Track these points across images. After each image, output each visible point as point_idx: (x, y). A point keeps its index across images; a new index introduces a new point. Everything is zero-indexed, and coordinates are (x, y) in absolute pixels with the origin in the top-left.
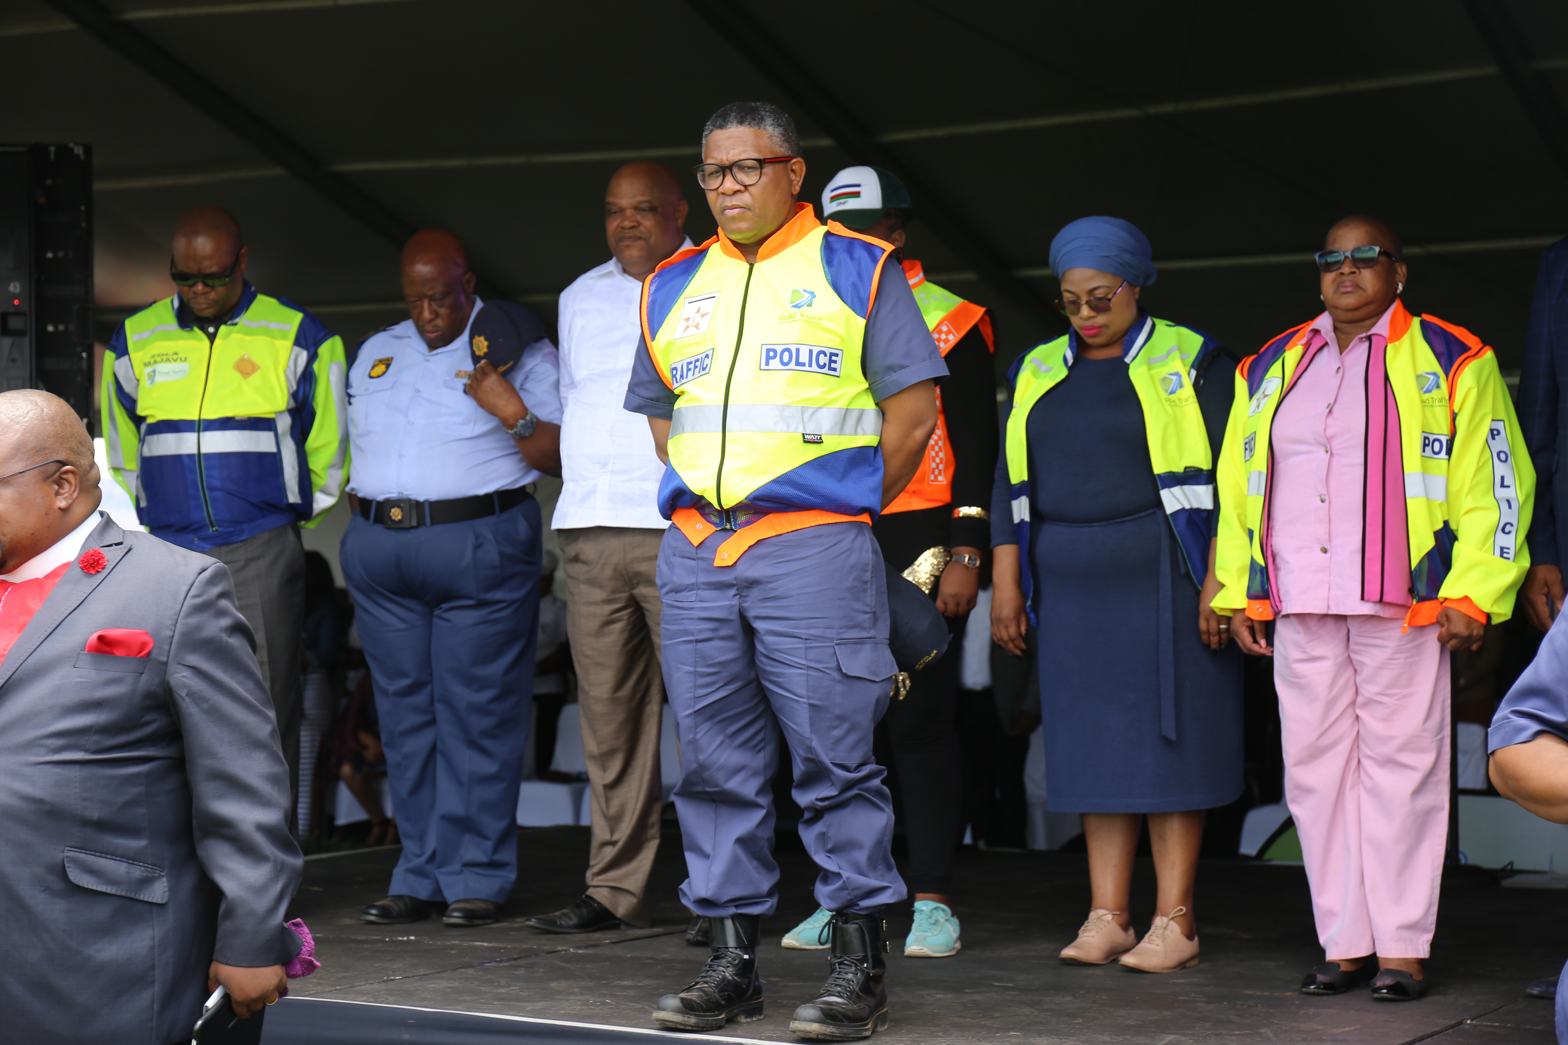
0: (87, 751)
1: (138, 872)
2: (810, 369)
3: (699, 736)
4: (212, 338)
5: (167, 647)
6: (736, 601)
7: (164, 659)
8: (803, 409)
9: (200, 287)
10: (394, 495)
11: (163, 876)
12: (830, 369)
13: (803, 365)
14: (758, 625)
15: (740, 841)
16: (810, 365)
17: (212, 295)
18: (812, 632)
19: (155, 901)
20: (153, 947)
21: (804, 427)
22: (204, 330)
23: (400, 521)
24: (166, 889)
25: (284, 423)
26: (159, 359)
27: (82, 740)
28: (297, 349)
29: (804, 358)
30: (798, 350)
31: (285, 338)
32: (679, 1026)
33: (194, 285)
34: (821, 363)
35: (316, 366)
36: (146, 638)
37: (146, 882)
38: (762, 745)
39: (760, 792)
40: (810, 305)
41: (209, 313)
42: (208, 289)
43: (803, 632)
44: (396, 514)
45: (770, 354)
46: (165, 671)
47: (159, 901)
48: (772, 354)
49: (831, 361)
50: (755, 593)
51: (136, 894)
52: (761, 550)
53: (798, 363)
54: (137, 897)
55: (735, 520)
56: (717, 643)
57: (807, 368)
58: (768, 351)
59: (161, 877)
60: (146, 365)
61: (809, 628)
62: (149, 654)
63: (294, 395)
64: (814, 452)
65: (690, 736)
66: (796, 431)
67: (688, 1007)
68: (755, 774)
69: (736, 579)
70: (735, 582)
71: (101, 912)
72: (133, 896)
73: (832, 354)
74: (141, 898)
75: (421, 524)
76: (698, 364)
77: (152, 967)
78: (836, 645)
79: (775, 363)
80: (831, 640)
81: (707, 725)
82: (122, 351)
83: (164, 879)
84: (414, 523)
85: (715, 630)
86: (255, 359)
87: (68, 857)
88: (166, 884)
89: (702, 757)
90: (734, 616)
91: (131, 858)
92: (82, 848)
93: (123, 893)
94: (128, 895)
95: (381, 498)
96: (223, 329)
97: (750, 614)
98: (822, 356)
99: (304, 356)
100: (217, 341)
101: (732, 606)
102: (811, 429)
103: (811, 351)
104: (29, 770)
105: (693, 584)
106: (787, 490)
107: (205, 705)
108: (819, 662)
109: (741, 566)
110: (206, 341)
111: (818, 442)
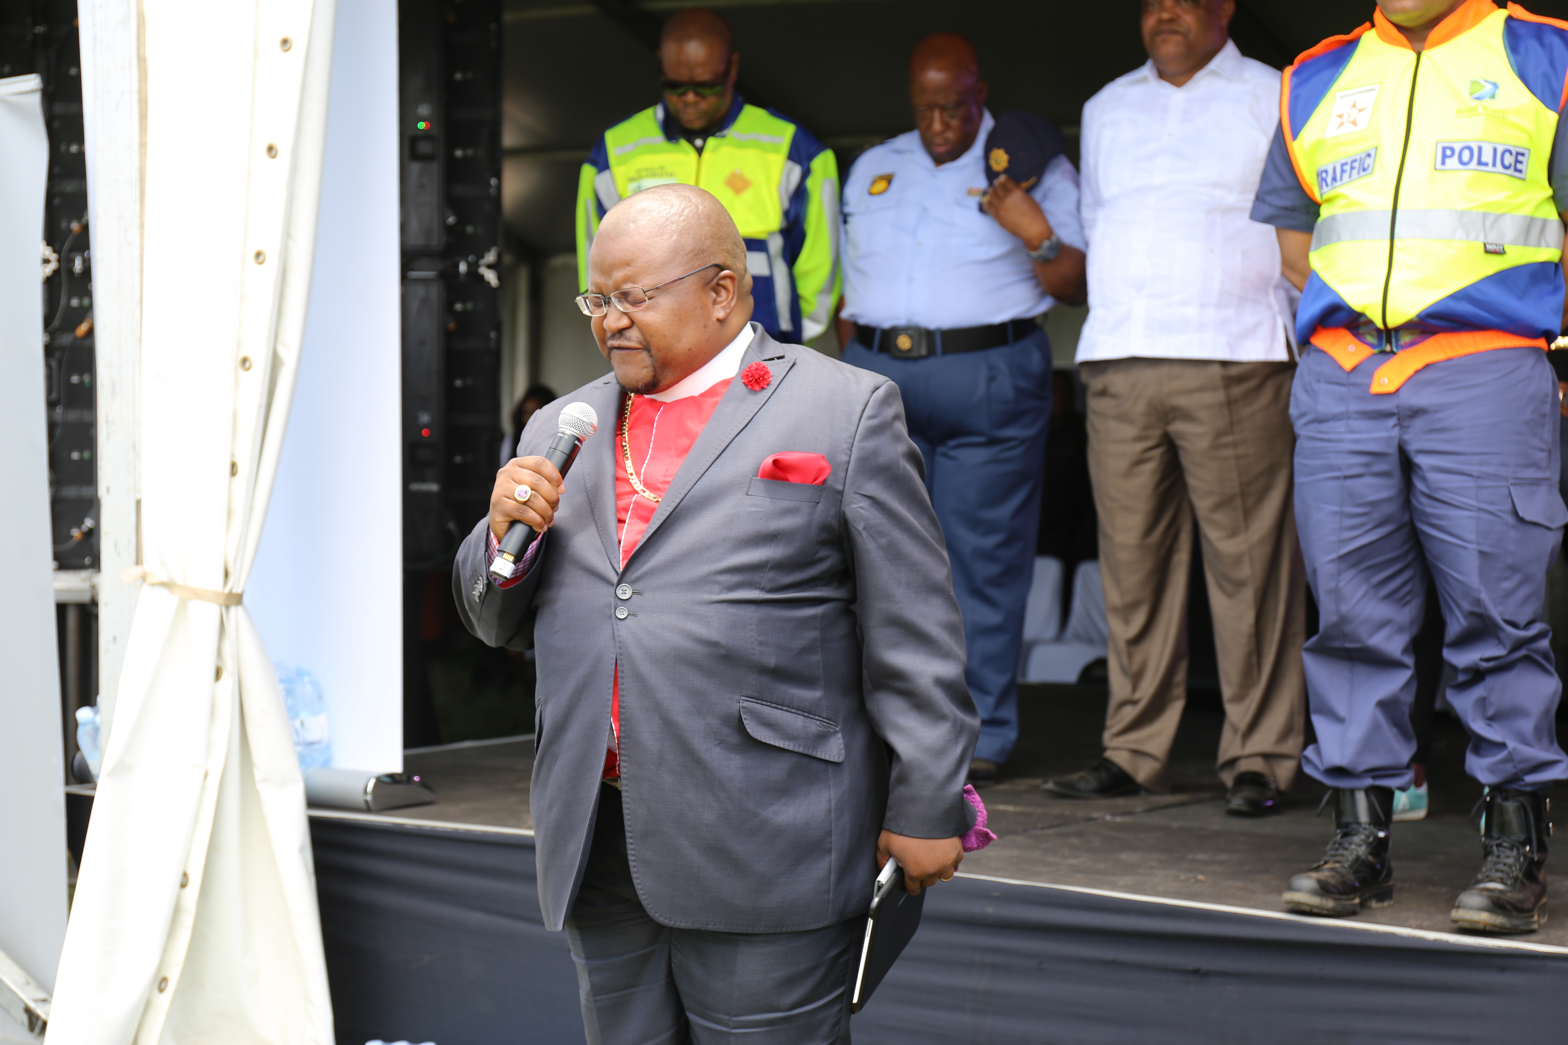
0: (762, 589)
1: (813, 726)
2: (1493, 169)
3: (1342, 584)
4: (700, 151)
5: (843, 474)
6: (1395, 433)
7: (839, 487)
8: (1485, 215)
9: (691, 97)
10: (901, 321)
11: (838, 732)
12: (1516, 170)
13: (1486, 164)
14: (1421, 460)
15: (1385, 705)
16: (1494, 165)
17: (704, 106)
18: (1485, 469)
19: (832, 760)
20: (830, 811)
21: (1486, 236)
22: (691, 141)
23: (909, 351)
24: (842, 746)
25: (776, 244)
26: (644, 174)
27: (757, 577)
28: (791, 164)
29: (1487, 157)
30: (1480, 149)
31: (777, 151)
32: (1315, 910)
33: (684, 94)
34: (1507, 163)
35: (810, 183)
36: (823, 463)
37: (822, 738)
38: (1408, 598)
39: (1405, 651)
40: (1493, 97)
41: (698, 124)
42: (698, 99)
43: (1474, 469)
44: (904, 342)
45: (1447, 153)
46: (841, 501)
47: (836, 760)
48: (1448, 152)
49: (1517, 161)
50: (1419, 423)
51: (813, 751)
52: (1428, 375)
53: (1480, 163)
54: (814, 754)
55: (1397, 341)
56: (1368, 480)
57: (1490, 168)
58: (1444, 149)
59: (836, 732)
60: (632, 180)
61: (1482, 464)
62: (824, 482)
63: (786, 214)
64: (1496, 265)
65: (1332, 585)
66: (1476, 239)
67: (1324, 889)
68: (1400, 630)
69: (1397, 407)
70: (1395, 411)
71: (777, 769)
72: (810, 753)
73: (1518, 154)
74: (819, 755)
75: (931, 353)
76: (1356, 165)
77: (829, 834)
78: (1512, 484)
79: (1453, 162)
80: (1506, 479)
81: (1350, 574)
82: (602, 165)
83: (840, 735)
84: (923, 352)
85: (1367, 465)
86: (748, 174)
87: (744, 708)
88: (841, 741)
89: (1344, 609)
90: (1392, 450)
91: (807, 711)
92: (758, 698)
93: (801, 750)
94: (806, 752)
95: (887, 324)
96: (711, 142)
97: (1412, 448)
98: (1507, 155)
99: (797, 171)
100: (706, 154)
101: (1390, 438)
102: (1493, 239)
103: (1495, 150)
104: (703, 610)
105: (1342, 413)
106: (1465, 308)
107: (883, 541)
108: (1491, 503)
109: (1403, 394)
110: (693, 154)
111: (1501, 252)
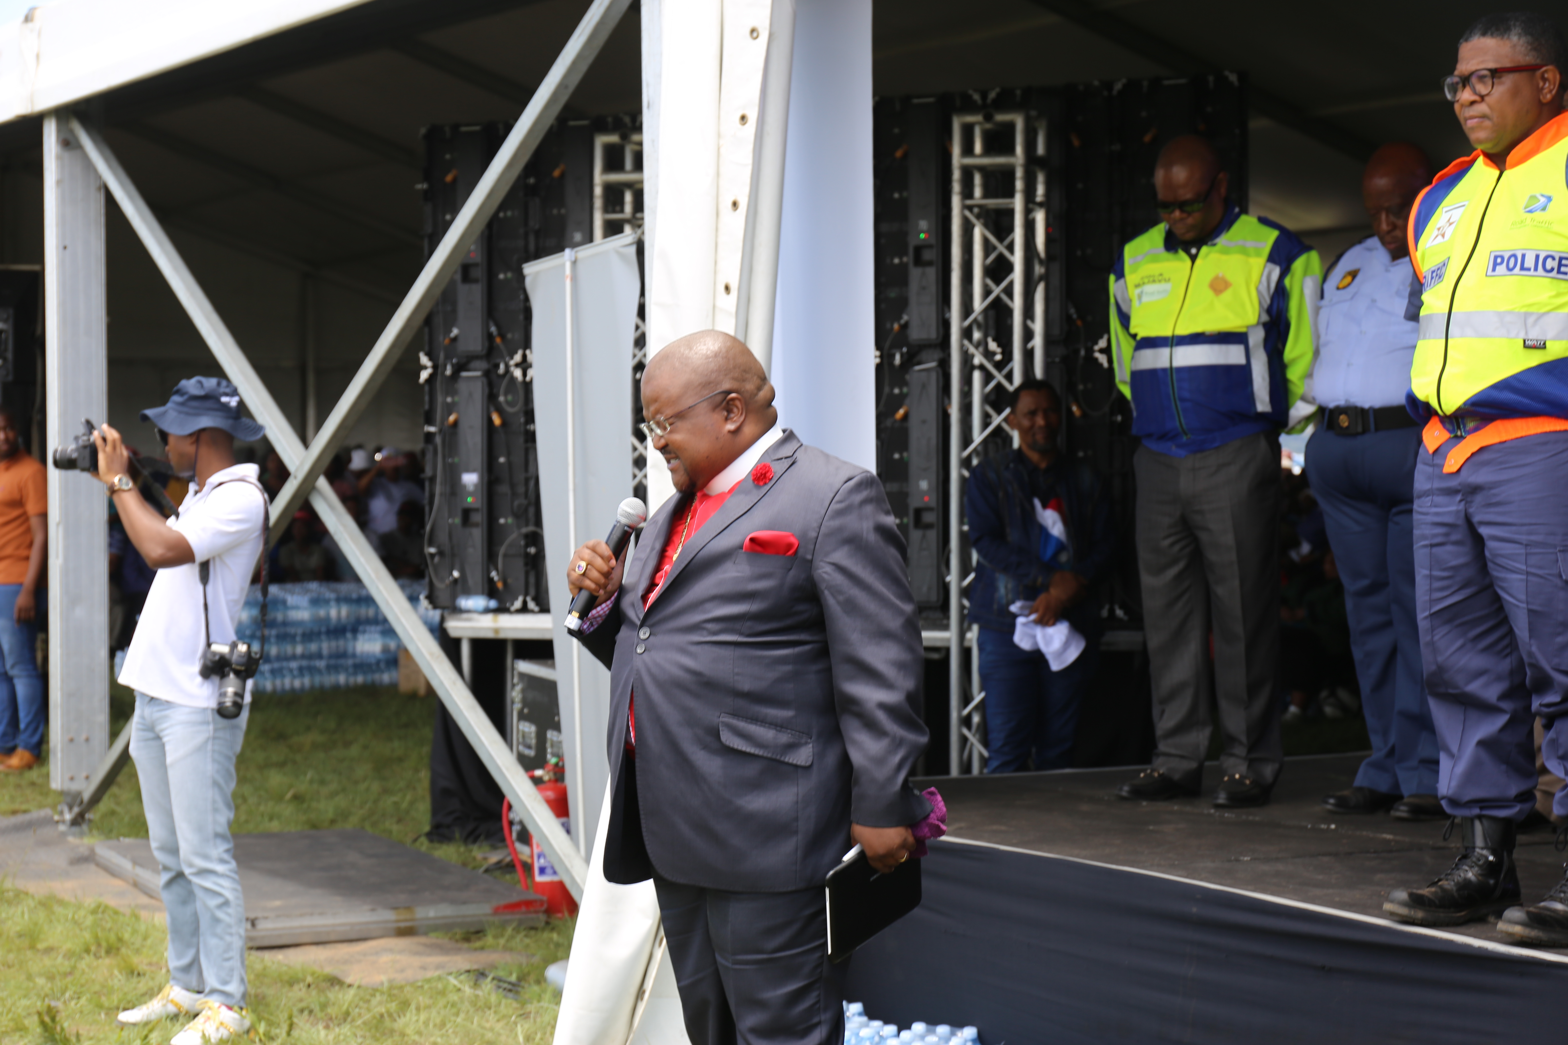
0: (741, 634)
1: (784, 738)
2: (1535, 273)
3: (1436, 638)
4: (1193, 258)
5: (812, 547)
6: (1462, 506)
7: (809, 557)
8: (1527, 315)
9: (1177, 214)
11: (809, 743)
12: (1559, 272)
13: (1529, 269)
14: (1484, 531)
15: (1481, 743)
16: (1536, 269)
17: (1190, 221)
18: (1533, 538)
19: (799, 763)
20: (797, 802)
21: (1526, 333)
22: (1188, 252)
23: (1347, 428)
24: (811, 754)
25: (1257, 338)
26: (1146, 280)
27: (738, 625)
28: (1270, 266)
29: (1530, 262)
30: (1523, 256)
31: (1258, 255)
33: (1173, 212)
34: (1548, 267)
35: (1287, 281)
36: (793, 539)
37: (791, 747)
38: (1508, 650)
39: (1503, 697)
40: (1543, 209)
41: (1189, 236)
42: (1184, 215)
43: (1524, 538)
44: (1344, 421)
45: (1497, 261)
46: (811, 567)
47: (803, 764)
48: (1499, 260)
49: (1560, 265)
50: (1479, 499)
51: (781, 757)
52: (1485, 456)
53: (1522, 268)
54: (782, 759)
55: (1464, 427)
56: (1449, 548)
57: (1532, 272)
58: (1496, 258)
59: (806, 743)
60: (1137, 286)
61: (1530, 533)
62: (796, 552)
63: (1269, 311)
64: (1536, 358)
65: (1428, 638)
66: (1517, 337)
68: (1499, 678)
69: (1460, 484)
70: (1459, 488)
71: (751, 770)
72: (778, 757)
73: (1561, 259)
74: (786, 760)
76: (1439, 272)
77: (796, 819)
78: (1560, 551)
79: (1501, 269)
80: (1555, 547)
81: (1445, 629)
82: (1120, 275)
83: (811, 745)
85: (1447, 535)
86: (1229, 277)
87: (722, 722)
88: (811, 750)
89: (1440, 659)
90: (1461, 521)
91: (779, 726)
92: (735, 714)
93: (769, 755)
94: (774, 757)
96: (1204, 249)
97: (1476, 519)
98: (1549, 261)
99: (1276, 272)
100: (1198, 261)
101: (1458, 512)
102: (1534, 335)
103: (1537, 257)
104: (694, 649)
105: (1429, 490)
106: (1507, 396)
107: (841, 598)
108: (1540, 568)
109: (1464, 472)
110: (1188, 262)
111: (1543, 347)
